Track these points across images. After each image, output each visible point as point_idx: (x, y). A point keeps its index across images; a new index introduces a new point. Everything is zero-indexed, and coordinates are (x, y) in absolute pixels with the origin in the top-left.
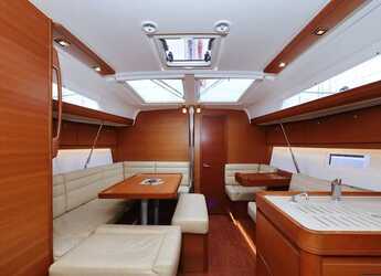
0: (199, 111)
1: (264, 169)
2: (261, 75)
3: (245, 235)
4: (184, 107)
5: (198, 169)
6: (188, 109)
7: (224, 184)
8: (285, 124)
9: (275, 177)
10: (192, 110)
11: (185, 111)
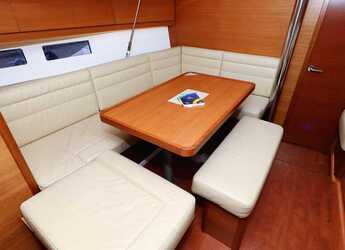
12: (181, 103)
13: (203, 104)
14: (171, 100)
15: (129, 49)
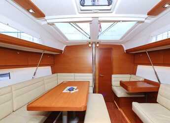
0: (98, 45)
3: (124, 114)
4: (90, 43)
5: (97, 77)
8: (149, 52)
10: (94, 45)
11: (90, 46)
12: (69, 91)
13: (77, 90)
14: (64, 91)
15: (34, 75)
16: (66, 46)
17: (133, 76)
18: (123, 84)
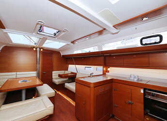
0: (42, 50)
1: (66, 72)
2: (70, 43)
4: (34, 47)
6: (36, 49)
7: (52, 79)
8: (74, 58)
9: (70, 75)
10: (38, 49)
11: (35, 49)
16: (4, 46)
17: (66, 71)
18: (60, 76)
